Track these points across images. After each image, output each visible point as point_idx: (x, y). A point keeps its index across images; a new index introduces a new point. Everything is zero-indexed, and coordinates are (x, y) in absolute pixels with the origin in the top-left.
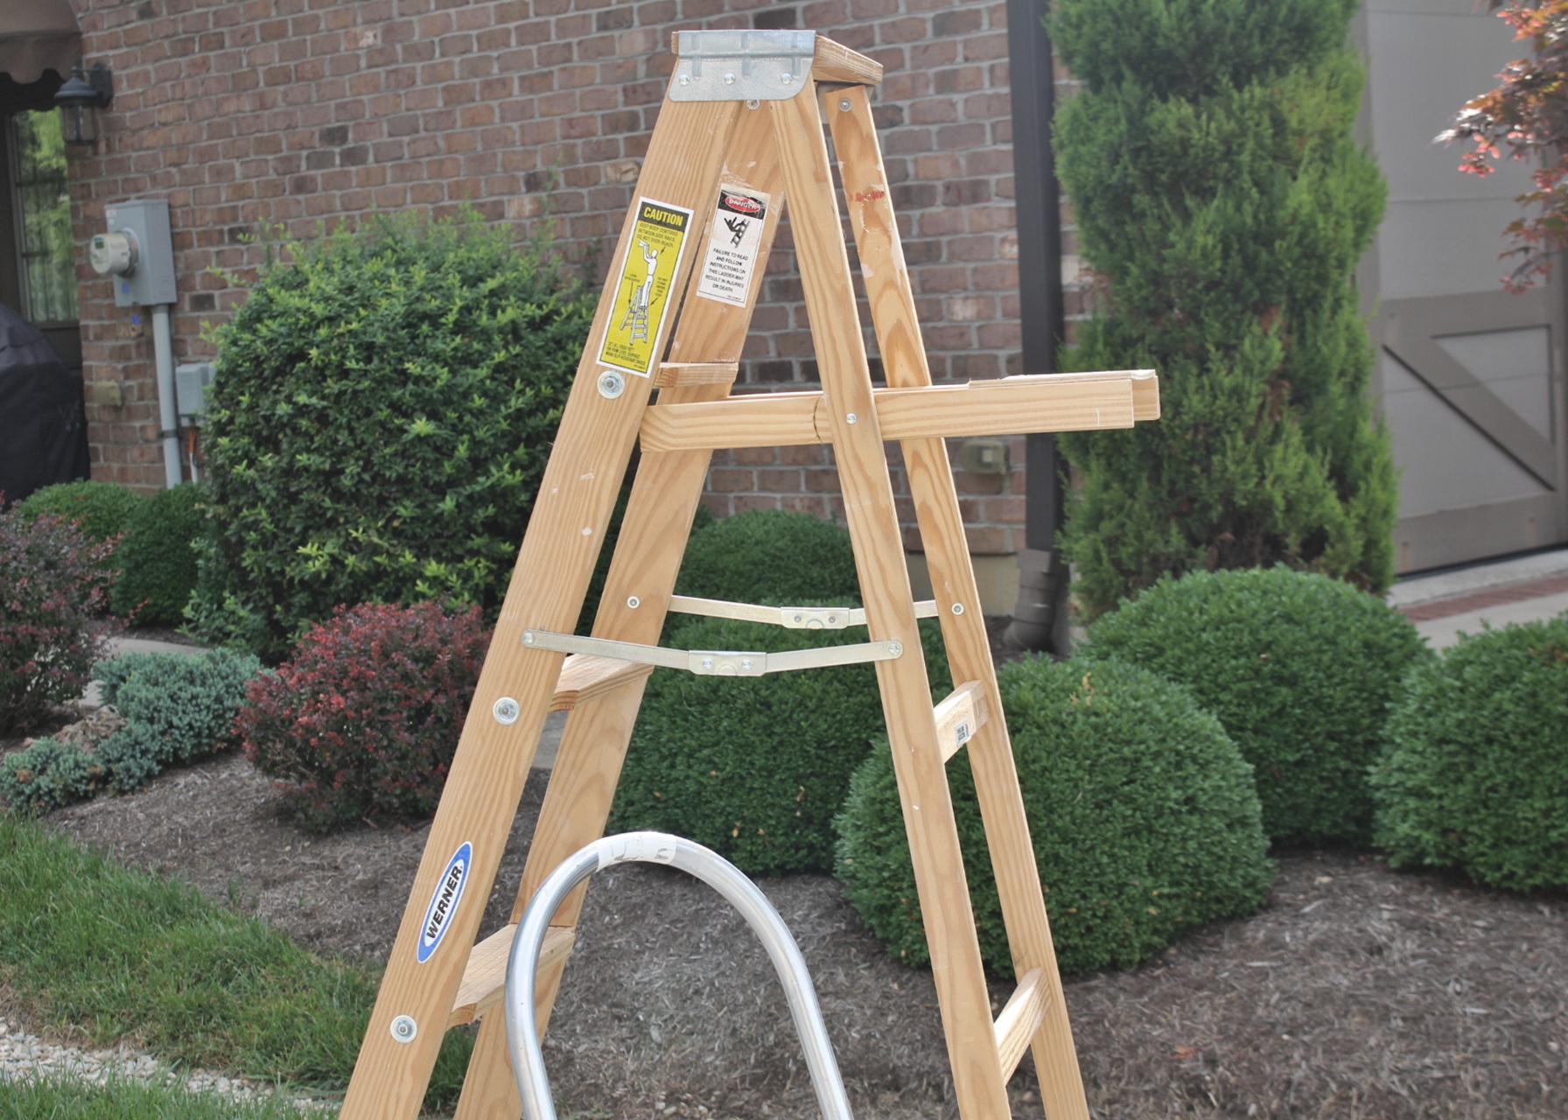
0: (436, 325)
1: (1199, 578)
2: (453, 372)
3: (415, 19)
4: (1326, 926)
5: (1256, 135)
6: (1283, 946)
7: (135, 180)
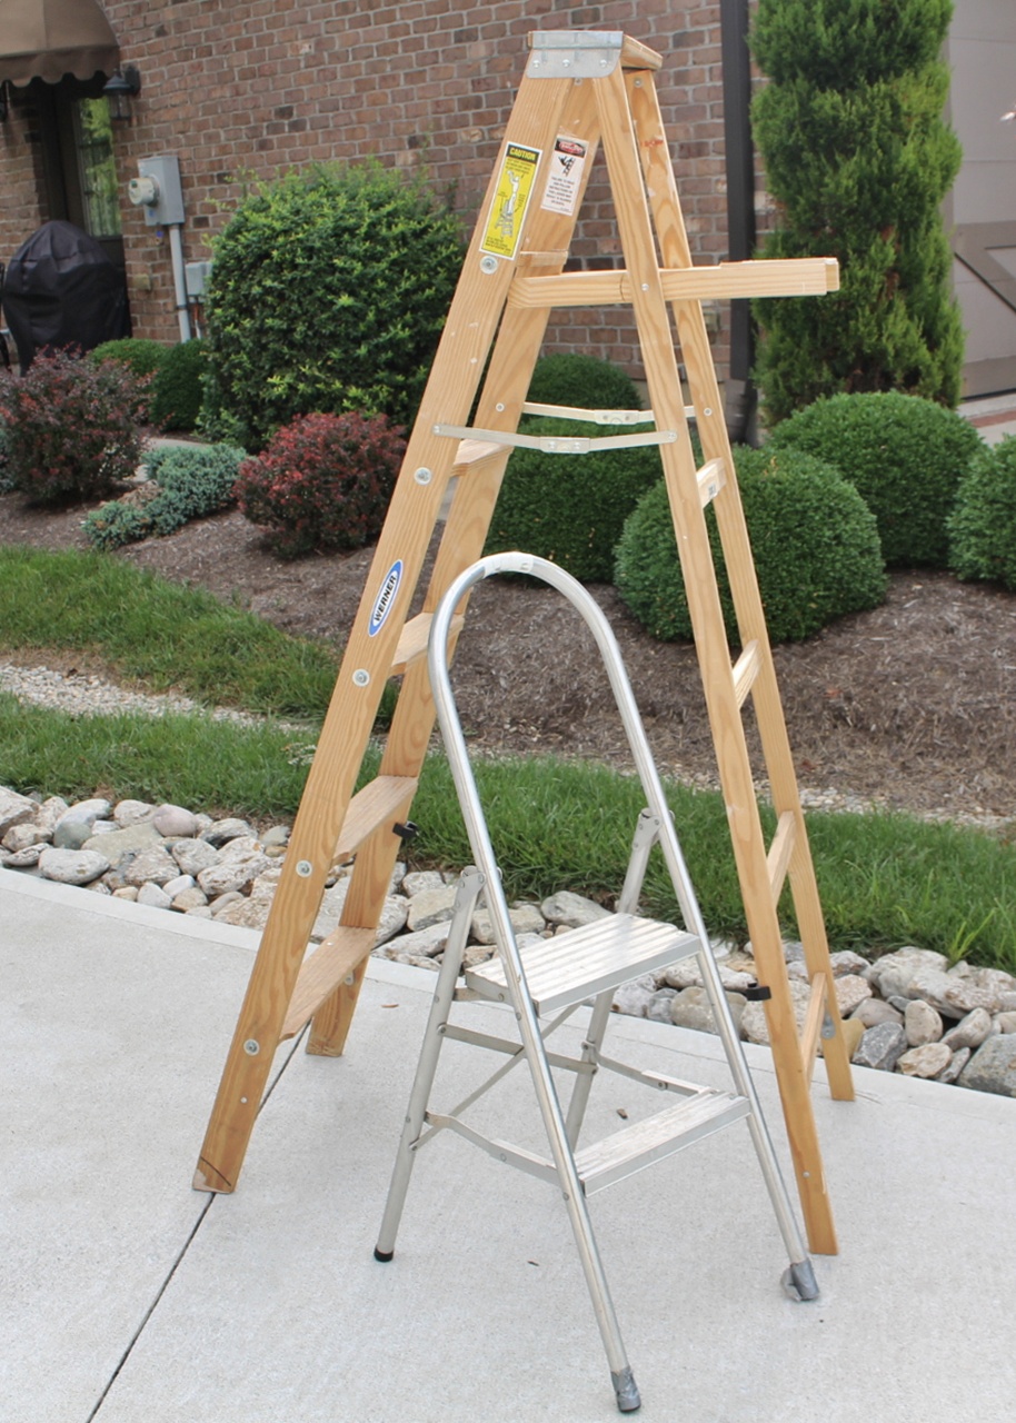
0: (353, 235)
1: (842, 398)
2: (364, 265)
3: (335, 35)
4: (920, 615)
5: (881, 115)
6: (893, 628)
7: (156, 143)
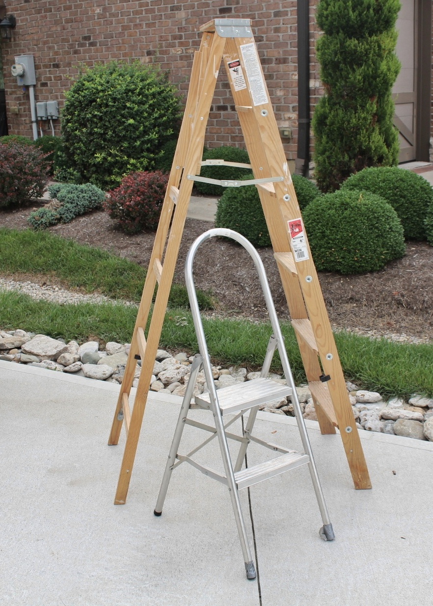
0: (133, 93)
2: (138, 106)
3: (113, 5)
4: (422, 261)
5: (374, 49)
6: (414, 266)
7: (23, 49)
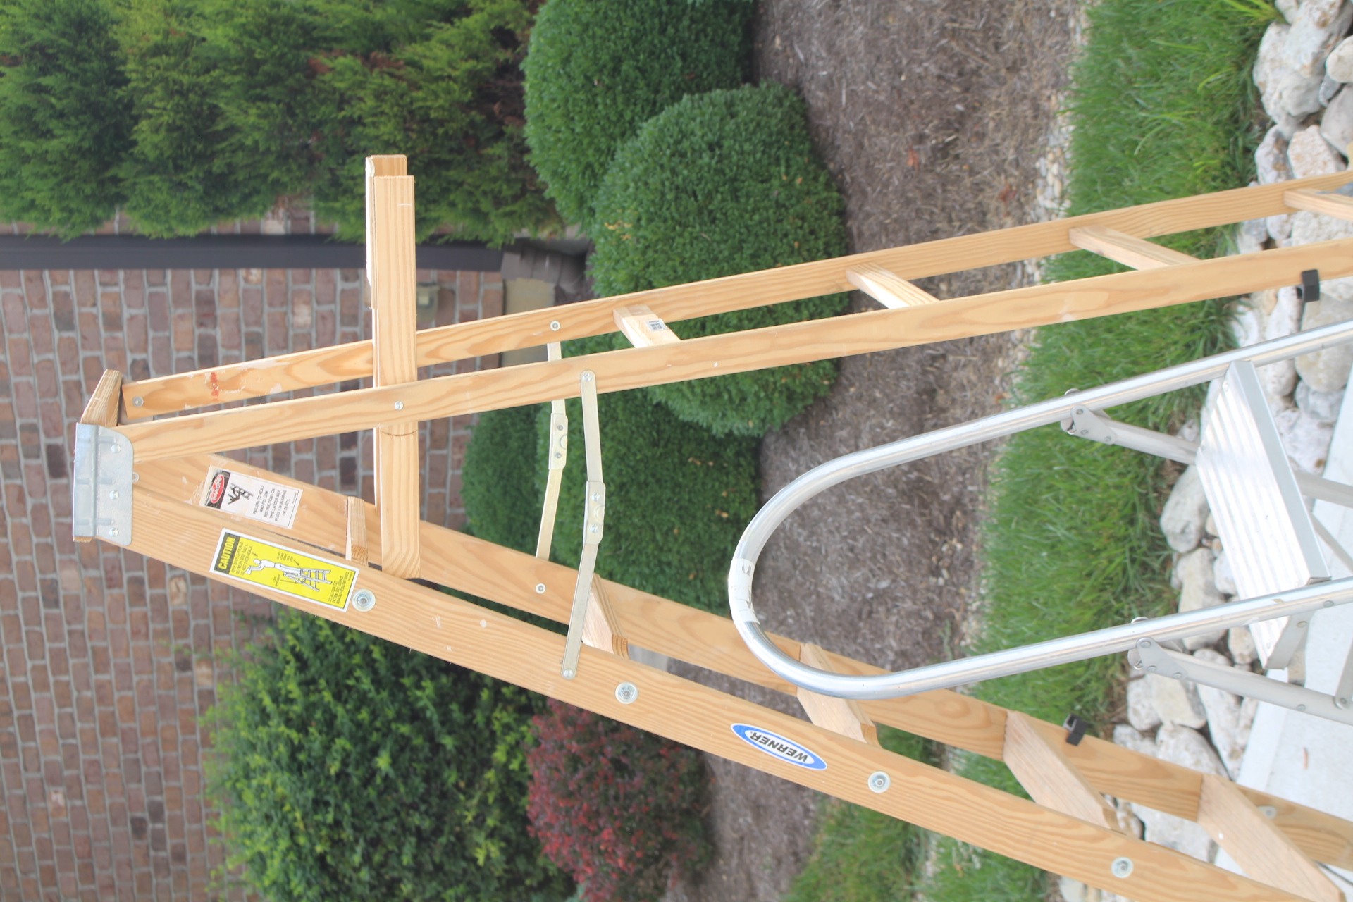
1: (531, 132)
2: (339, 735)
3: (43, 759)
4: (815, 42)
5: (166, 69)
6: (830, 77)
